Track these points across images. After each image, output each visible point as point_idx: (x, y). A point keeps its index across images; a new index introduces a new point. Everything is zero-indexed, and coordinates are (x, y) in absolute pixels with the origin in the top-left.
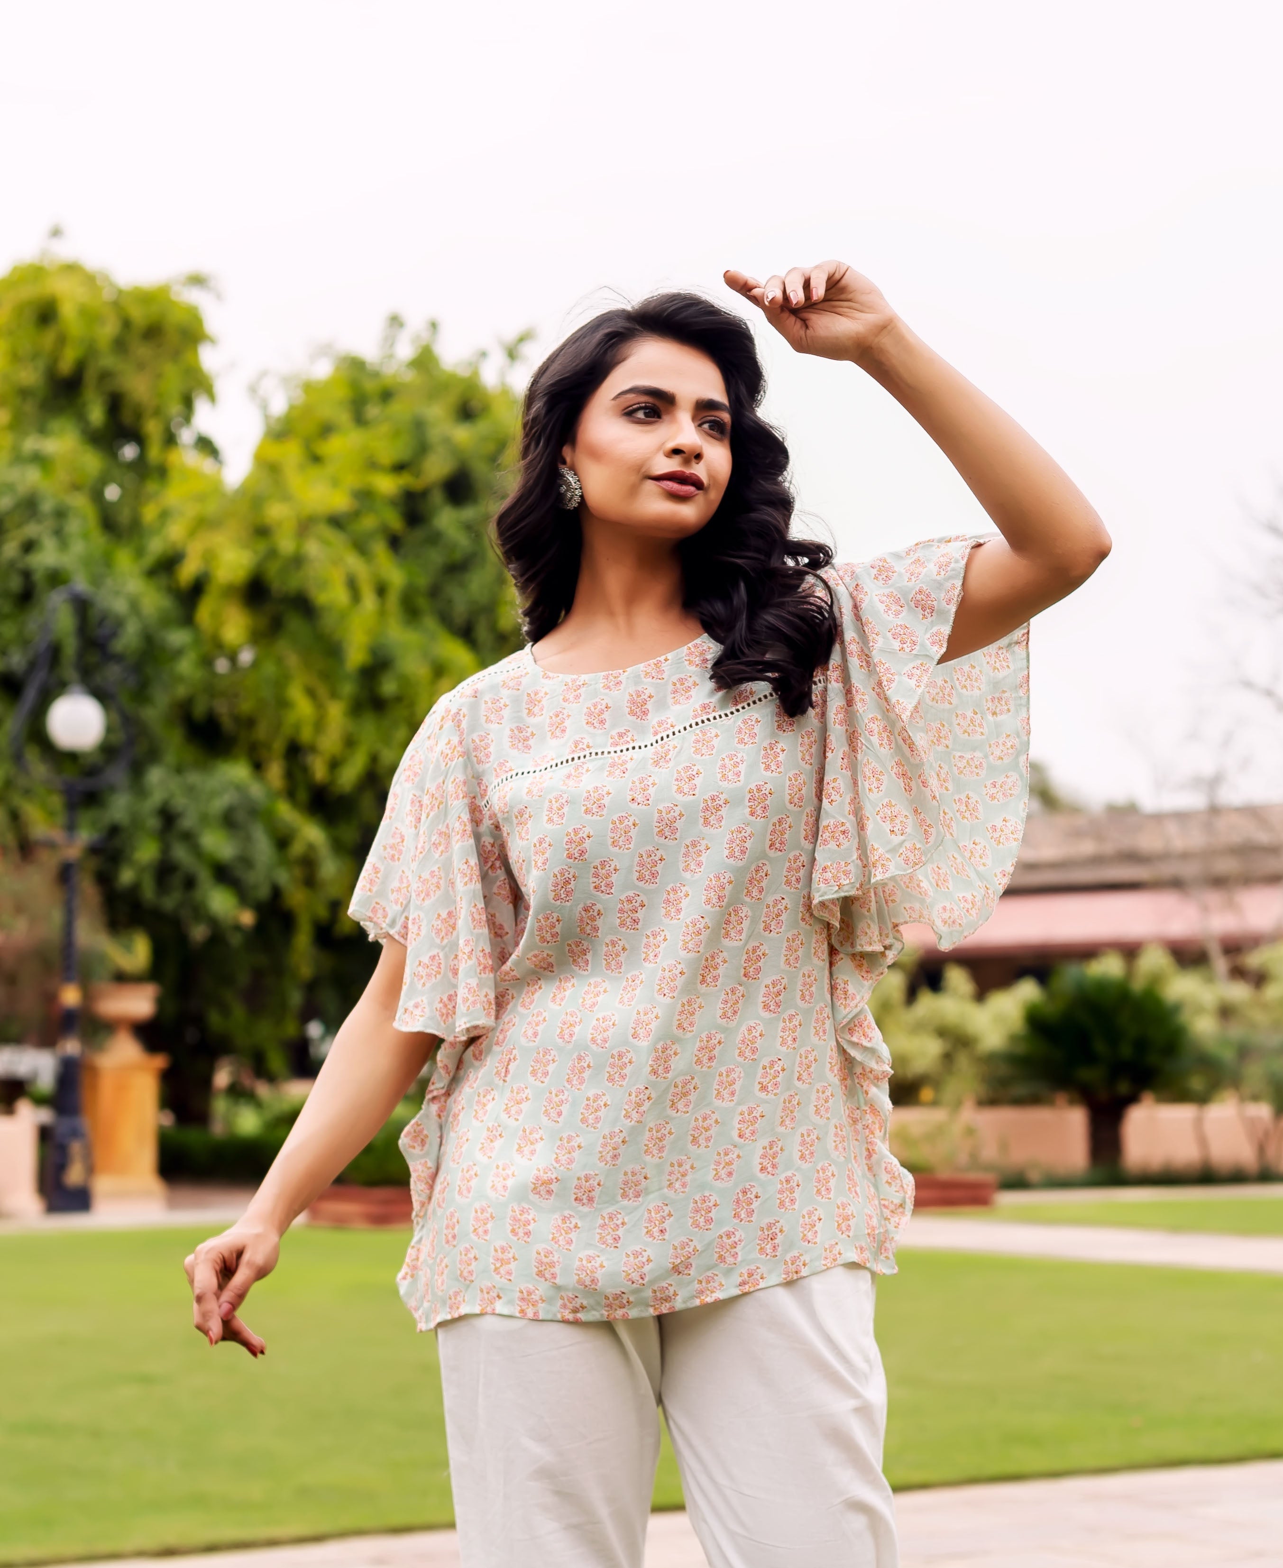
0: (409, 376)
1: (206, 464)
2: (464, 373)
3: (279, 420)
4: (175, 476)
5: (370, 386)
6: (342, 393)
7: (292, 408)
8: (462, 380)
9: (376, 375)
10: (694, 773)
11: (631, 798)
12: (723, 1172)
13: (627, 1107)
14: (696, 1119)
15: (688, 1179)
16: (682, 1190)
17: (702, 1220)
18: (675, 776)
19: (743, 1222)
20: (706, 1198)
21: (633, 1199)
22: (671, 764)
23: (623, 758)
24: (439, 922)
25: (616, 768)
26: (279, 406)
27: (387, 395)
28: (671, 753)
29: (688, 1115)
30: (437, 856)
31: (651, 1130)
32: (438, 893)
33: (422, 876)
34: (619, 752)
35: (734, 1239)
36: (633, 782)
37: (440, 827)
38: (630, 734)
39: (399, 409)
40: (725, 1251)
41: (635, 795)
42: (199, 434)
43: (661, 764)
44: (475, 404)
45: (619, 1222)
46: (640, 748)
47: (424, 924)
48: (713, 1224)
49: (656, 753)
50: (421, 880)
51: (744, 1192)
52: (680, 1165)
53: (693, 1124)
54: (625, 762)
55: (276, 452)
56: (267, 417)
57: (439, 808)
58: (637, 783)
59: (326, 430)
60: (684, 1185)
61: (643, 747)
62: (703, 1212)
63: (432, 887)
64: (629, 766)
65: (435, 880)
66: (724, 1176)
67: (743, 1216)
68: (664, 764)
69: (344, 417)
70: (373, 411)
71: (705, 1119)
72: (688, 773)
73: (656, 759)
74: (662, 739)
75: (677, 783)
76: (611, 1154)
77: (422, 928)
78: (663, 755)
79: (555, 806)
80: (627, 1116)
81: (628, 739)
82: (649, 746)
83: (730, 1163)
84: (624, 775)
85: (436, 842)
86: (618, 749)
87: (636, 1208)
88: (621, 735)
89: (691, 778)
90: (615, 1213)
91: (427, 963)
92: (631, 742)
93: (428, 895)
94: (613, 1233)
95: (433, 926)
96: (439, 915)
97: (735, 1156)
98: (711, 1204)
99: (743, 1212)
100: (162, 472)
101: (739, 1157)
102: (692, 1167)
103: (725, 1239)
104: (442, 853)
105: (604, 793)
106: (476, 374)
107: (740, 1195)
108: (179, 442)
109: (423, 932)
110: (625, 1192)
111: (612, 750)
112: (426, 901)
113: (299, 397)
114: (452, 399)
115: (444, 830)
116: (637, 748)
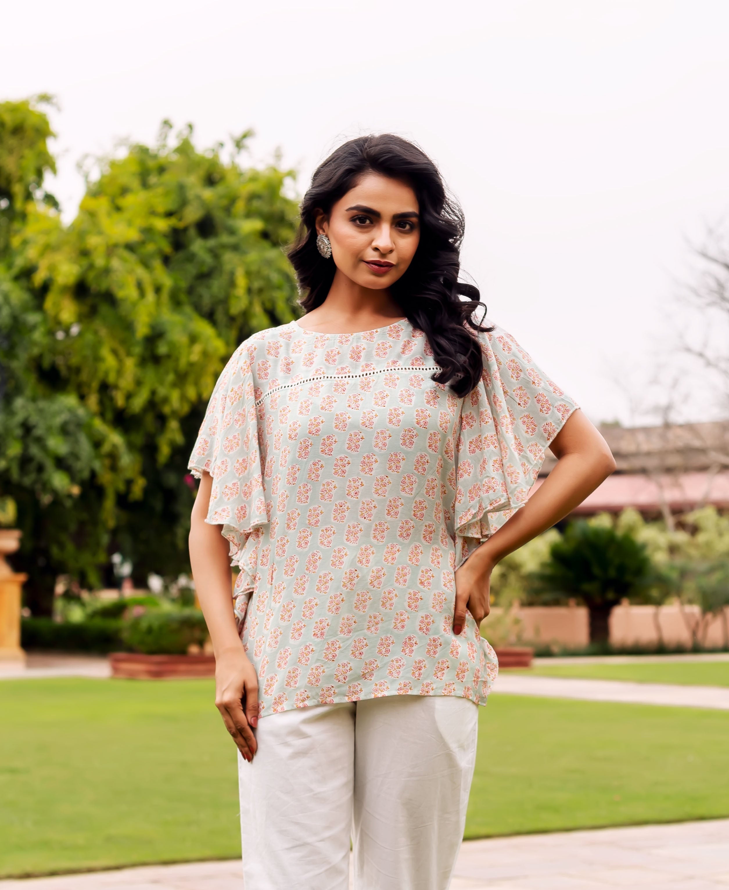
0: (175, 158)
1: (51, 212)
2: (209, 155)
3: (95, 184)
4: (31, 218)
5: (151, 164)
6: (134, 168)
7: (103, 176)
8: (208, 160)
9: (155, 157)
10: (385, 395)
11: (348, 405)
12: (399, 625)
13: (344, 581)
14: (385, 593)
15: (379, 626)
16: (375, 632)
17: (384, 650)
18: (374, 396)
19: (407, 655)
20: (388, 638)
21: (347, 633)
22: (371, 389)
23: (343, 382)
24: (238, 465)
25: (339, 387)
26: (95, 176)
27: (162, 170)
28: (371, 383)
29: (379, 589)
30: (237, 427)
31: (358, 595)
32: (238, 448)
33: (229, 437)
34: (340, 378)
35: (400, 664)
36: (350, 397)
37: (239, 411)
38: (348, 369)
39: (168, 178)
40: (394, 669)
41: (351, 404)
42: (46, 192)
43: (365, 389)
44: (216, 176)
45: (337, 646)
46: (353, 377)
47: (229, 465)
48: (390, 653)
49: (362, 382)
50: (228, 440)
51: (410, 639)
52: (375, 618)
53: (383, 595)
54: (344, 385)
55: (93, 204)
56: (87, 182)
57: (239, 400)
58: (352, 397)
59: (124, 191)
60: (376, 629)
61: (354, 377)
62: (385, 646)
63: (234, 444)
64: (346, 387)
65: (236, 440)
66: (399, 627)
67: (407, 652)
68: (367, 389)
69: (135, 184)
70: (153, 179)
71: (389, 593)
72: (382, 395)
73: (362, 386)
74: (366, 375)
75: (375, 400)
76: (335, 607)
77: (228, 467)
78: (367, 384)
79: (304, 405)
80: (345, 586)
81: (347, 371)
82: (358, 376)
83: (403, 621)
84: (344, 392)
85: (237, 419)
86: (340, 376)
87: (348, 639)
88: (342, 369)
89: (383, 398)
90: (336, 641)
91: (231, 487)
92: (348, 373)
93: (232, 449)
94: (332, 653)
95: (235, 466)
96: (238, 461)
97: (406, 617)
98: (390, 642)
99: (407, 649)
100: (24, 216)
101: (408, 618)
102: (382, 620)
103: (395, 662)
104: (240, 425)
105: (333, 400)
106: (216, 156)
107: (407, 639)
108: (34, 197)
109: (229, 469)
110: (342, 629)
111: (337, 376)
112: (230, 452)
113: (107, 170)
114: (202, 172)
115: (242, 412)
116: (351, 377)
